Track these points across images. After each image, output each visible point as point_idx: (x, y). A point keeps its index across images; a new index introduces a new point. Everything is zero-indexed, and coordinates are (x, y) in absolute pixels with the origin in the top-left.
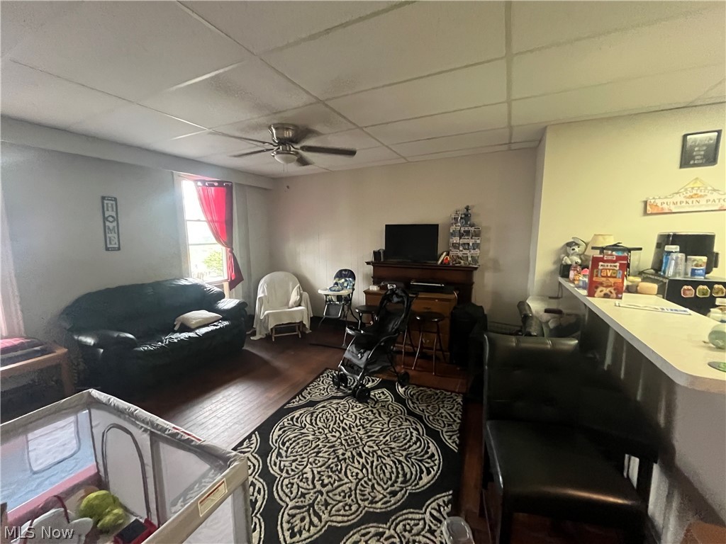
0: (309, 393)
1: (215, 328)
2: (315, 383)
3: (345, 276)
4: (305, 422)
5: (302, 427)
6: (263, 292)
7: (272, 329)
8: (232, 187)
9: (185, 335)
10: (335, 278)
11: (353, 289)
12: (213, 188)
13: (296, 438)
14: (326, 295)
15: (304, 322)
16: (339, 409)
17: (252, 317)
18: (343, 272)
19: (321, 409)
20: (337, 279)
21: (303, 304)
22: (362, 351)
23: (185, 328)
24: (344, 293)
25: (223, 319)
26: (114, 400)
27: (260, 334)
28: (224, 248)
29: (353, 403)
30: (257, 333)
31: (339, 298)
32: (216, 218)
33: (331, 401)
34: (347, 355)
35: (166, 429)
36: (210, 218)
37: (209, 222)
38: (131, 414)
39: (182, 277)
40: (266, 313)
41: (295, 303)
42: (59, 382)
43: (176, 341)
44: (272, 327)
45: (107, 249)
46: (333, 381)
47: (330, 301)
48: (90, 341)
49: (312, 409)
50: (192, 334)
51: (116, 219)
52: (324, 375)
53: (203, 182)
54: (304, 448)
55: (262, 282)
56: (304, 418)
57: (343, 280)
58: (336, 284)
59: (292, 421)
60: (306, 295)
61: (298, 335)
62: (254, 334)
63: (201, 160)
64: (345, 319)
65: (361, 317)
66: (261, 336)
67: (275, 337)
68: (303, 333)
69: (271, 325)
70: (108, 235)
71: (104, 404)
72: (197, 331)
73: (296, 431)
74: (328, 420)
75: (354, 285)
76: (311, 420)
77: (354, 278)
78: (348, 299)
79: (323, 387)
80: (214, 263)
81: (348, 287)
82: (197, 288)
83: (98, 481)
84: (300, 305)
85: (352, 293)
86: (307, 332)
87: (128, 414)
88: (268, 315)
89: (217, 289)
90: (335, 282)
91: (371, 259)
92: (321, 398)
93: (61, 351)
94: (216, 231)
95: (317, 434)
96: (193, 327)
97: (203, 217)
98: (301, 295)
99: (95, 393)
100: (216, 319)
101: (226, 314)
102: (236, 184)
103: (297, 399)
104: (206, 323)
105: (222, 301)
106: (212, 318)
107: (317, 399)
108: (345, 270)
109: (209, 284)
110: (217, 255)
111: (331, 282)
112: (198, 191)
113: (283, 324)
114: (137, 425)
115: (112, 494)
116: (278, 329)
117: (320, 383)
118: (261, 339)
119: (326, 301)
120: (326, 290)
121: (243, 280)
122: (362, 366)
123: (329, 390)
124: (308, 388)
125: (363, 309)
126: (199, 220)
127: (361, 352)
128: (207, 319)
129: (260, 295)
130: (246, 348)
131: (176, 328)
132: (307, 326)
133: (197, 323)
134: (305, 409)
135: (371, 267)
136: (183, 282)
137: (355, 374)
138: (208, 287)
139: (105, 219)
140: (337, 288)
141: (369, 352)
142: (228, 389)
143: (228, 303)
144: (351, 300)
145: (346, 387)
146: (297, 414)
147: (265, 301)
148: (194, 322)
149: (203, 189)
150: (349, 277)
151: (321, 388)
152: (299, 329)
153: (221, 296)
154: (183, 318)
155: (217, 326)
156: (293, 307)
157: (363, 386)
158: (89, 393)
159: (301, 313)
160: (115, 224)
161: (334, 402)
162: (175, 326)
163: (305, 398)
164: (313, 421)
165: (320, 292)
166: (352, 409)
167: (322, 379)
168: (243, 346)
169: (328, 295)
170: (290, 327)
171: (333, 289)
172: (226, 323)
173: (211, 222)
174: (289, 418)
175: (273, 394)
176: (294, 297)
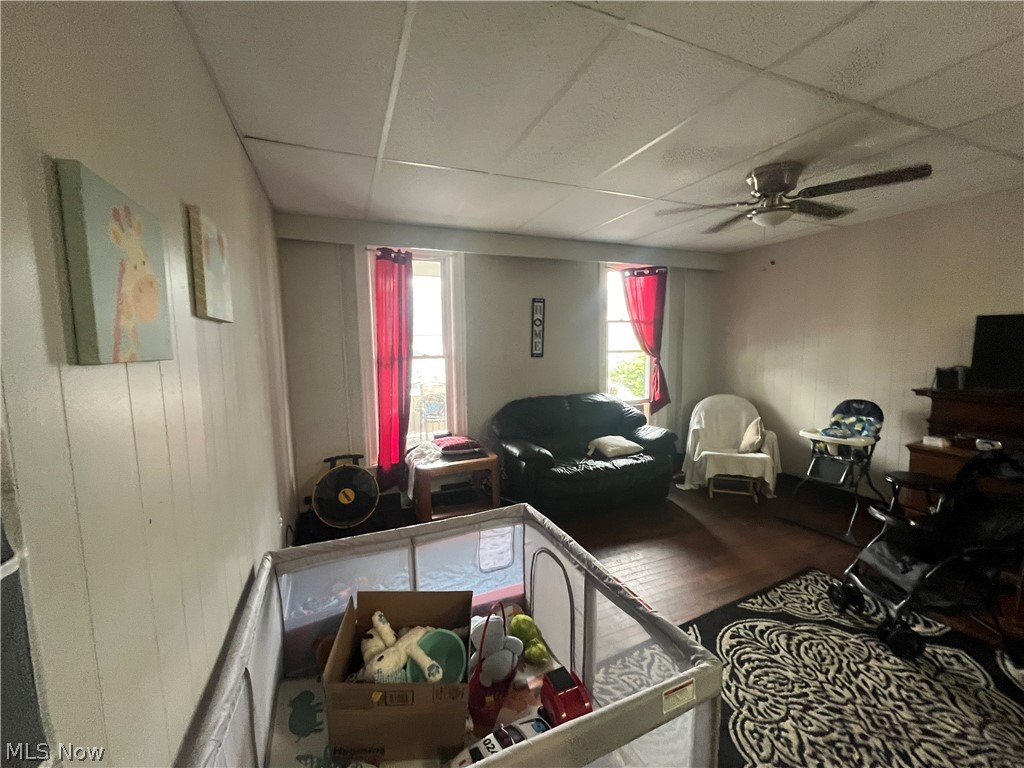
0: (781, 599)
1: (635, 461)
2: (791, 586)
3: (858, 413)
4: (776, 643)
5: (770, 648)
6: (699, 422)
7: (709, 479)
8: (666, 273)
9: (600, 464)
10: (834, 413)
11: (878, 439)
12: (642, 278)
13: (762, 664)
14: (815, 442)
15: (767, 480)
16: (847, 650)
17: (681, 457)
18: (855, 405)
19: (807, 635)
20: (838, 417)
21: (765, 449)
22: (906, 558)
23: (599, 455)
24: (857, 442)
25: (646, 452)
26: (548, 522)
27: (691, 483)
28: (648, 357)
29: (878, 651)
30: (687, 480)
31: (843, 450)
32: (642, 318)
33: (829, 628)
34: (865, 555)
35: (606, 577)
36: (635, 318)
37: (633, 322)
38: (566, 544)
39: (597, 392)
40: (703, 453)
41: (752, 445)
42: (489, 487)
43: (591, 468)
44: (711, 476)
45: (533, 355)
46: (829, 593)
47: (821, 452)
48: (516, 451)
49: (789, 627)
50: (608, 465)
51: (542, 322)
52: (809, 577)
53: (632, 270)
54: (778, 687)
55: (697, 408)
56: (773, 636)
57: (853, 419)
58: (837, 424)
59: (753, 632)
60: (771, 435)
61: (752, 498)
62: (682, 481)
63: (633, 243)
64: (852, 490)
65: (896, 493)
66: (692, 487)
67: (714, 493)
68: (762, 497)
69: (711, 473)
70: (535, 340)
71: (538, 522)
72: (614, 461)
73: (760, 652)
74: (823, 660)
75: (878, 430)
76: (788, 646)
77: (880, 417)
78: (864, 455)
79: (808, 597)
80: (622, 377)
81: (865, 433)
82: (614, 407)
83: (523, 604)
84: (759, 451)
85: (873, 446)
86: (769, 496)
87: (562, 543)
88: (706, 456)
89: (636, 411)
90: (833, 420)
91: (930, 382)
92: (806, 616)
93: (493, 457)
94: (642, 334)
95: (802, 674)
96: (609, 456)
97: (627, 317)
98: (763, 436)
99: (530, 508)
100: (637, 451)
101: (649, 446)
102: (672, 268)
103: (759, 600)
104: (624, 453)
105: (643, 427)
106: (630, 448)
107: (798, 613)
108: (860, 402)
109: (628, 403)
110: (626, 366)
111: (825, 420)
112: (625, 283)
113: (729, 476)
114: (570, 559)
115: (536, 623)
116: (721, 481)
117: (802, 588)
118: (691, 490)
119: (814, 451)
120: (816, 432)
121: (670, 402)
122: (908, 588)
123: (820, 606)
124: (779, 591)
125: (901, 478)
126: (622, 321)
127: (903, 562)
128: (626, 448)
129: (694, 426)
130: (671, 498)
131: (590, 454)
132: (771, 487)
133: (614, 451)
134: (776, 623)
135: (927, 401)
136: (599, 398)
137: (885, 596)
138: (627, 407)
139: (533, 322)
140: (839, 432)
141: (925, 566)
142: (651, 549)
143: (651, 432)
144: (869, 457)
145: (858, 612)
146: (761, 625)
147: (702, 435)
148: (610, 450)
149: (630, 280)
150: (868, 415)
151: (805, 597)
152: (754, 488)
153: (641, 421)
154: (599, 443)
155: (637, 459)
156: (747, 452)
157: (906, 626)
158: (525, 507)
159: (762, 464)
160: (541, 328)
161: (834, 632)
162: (588, 450)
163: (774, 605)
164: (793, 648)
165: (802, 433)
166: (878, 660)
167: (804, 583)
168: (667, 494)
169: (818, 442)
170: (740, 482)
171: (831, 432)
172: (649, 458)
173: (636, 322)
174: (747, 625)
175: (716, 578)
176: (750, 436)
